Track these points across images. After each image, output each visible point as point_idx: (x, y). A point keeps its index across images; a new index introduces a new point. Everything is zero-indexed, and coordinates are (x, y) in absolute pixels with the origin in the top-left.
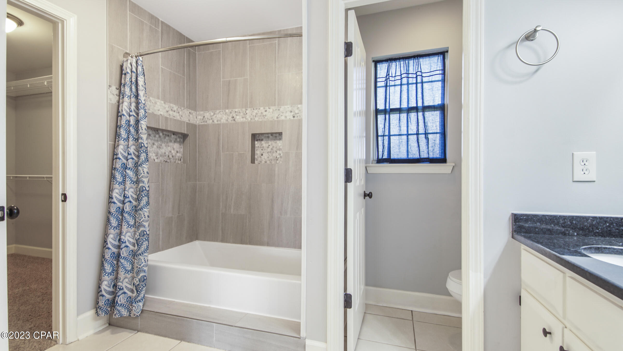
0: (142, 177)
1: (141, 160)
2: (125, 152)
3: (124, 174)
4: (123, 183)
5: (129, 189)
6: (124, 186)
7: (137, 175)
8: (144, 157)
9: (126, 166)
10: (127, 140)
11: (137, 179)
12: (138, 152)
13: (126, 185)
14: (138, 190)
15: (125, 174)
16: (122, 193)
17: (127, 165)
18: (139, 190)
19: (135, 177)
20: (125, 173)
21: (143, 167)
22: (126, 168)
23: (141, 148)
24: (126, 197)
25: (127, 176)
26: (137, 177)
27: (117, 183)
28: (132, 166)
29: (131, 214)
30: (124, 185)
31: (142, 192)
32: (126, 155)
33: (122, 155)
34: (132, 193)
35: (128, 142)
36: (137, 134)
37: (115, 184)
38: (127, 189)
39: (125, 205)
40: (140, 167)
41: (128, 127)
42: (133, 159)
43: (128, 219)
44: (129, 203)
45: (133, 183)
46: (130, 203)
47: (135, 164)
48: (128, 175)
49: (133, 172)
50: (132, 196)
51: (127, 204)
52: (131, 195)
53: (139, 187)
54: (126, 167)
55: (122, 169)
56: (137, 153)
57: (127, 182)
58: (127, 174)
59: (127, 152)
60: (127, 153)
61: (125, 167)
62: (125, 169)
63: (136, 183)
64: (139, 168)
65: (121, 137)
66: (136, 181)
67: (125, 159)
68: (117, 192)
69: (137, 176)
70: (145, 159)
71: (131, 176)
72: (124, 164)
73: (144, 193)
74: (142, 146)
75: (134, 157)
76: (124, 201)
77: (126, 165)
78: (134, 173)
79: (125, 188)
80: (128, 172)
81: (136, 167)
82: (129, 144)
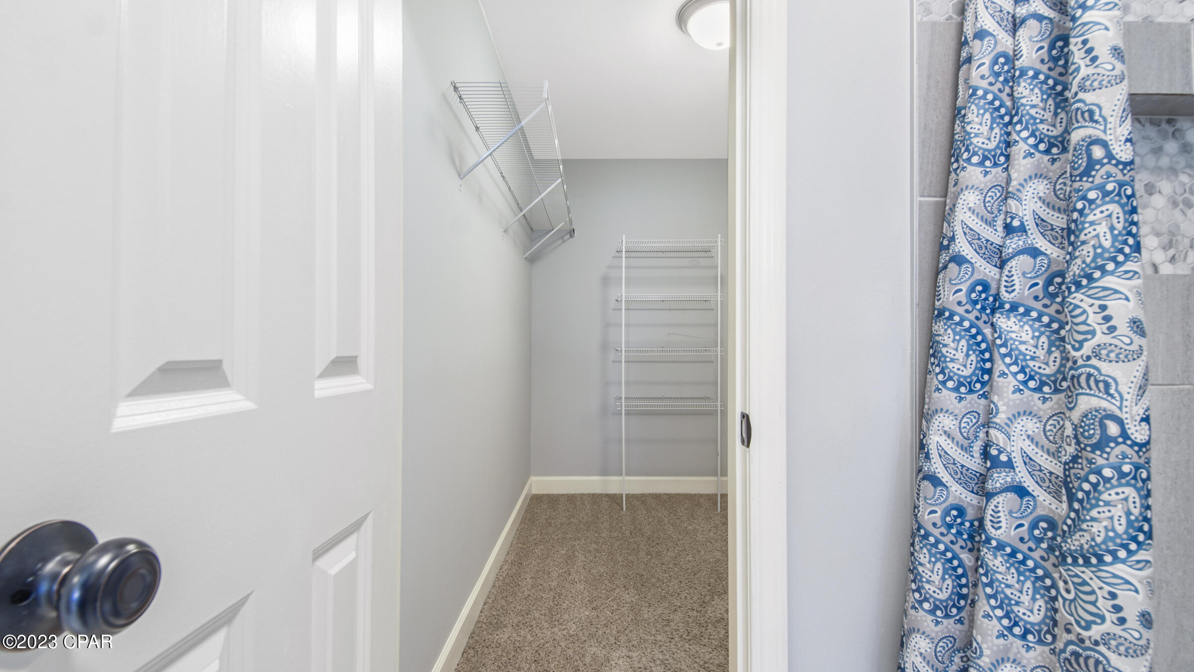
0: (1098, 356)
1: (1086, 252)
2: (990, 223)
3: (983, 335)
4: (978, 386)
5: (1011, 420)
6: (983, 401)
7: (1058, 341)
8: (1112, 228)
9: (997, 297)
10: (1002, 159)
11: (1062, 365)
12: (1068, 210)
13: (995, 398)
14: (1069, 431)
15: (989, 337)
16: (976, 437)
17: (1003, 289)
18: (1076, 437)
19: (1049, 352)
20: (987, 331)
21: (1105, 289)
22: (997, 306)
23: (1087, 173)
24: (996, 463)
25: (1003, 350)
26: (1064, 351)
27: (950, 384)
28: (1026, 293)
29: (1023, 562)
30: (985, 396)
31: (1096, 447)
32: (995, 236)
33: (974, 238)
34: (1028, 442)
35: (1007, 169)
36: (1056, 114)
37: (940, 387)
38: (1001, 418)
39: (991, 506)
40: (1079, 296)
41: (1007, 90)
42: (1034, 252)
43: (1008, 586)
44: (1011, 496)
45: (1038, 389)
46: (1019, 499)
47: (1049, 282)
48: (1004, 345)
49: (1037, 324)
50: (1028, 460)
51: (1004, 502)
52: (1023, 453)
53: (1076, 415)
54: (995, 300)
55: (976, 313)
56: (1058, 221)
57: (998, 381)
58: (1000, 337)
59: (1000, 223)
60: (1000, 229)
61: (991, 299)
62: (988, 311)
63: (1057, 391)
64: (1077, 298)
65: (967, 150)
66: (1054, 375)
67: (988, 259)
68: (946, 429)
69: (1058, 347)
70: (1115, 238)
71: (1022, 348)
72: (986, 287)
73: (1113, 459)
74: (1092, 164)
75: (1042, 244)
76: (983, 478)
77: (993, 291)
78: (1042, 333)
79: (990, 412)
80: (1004, 326)
81: (1053, 296)
82: (1014, 175)
